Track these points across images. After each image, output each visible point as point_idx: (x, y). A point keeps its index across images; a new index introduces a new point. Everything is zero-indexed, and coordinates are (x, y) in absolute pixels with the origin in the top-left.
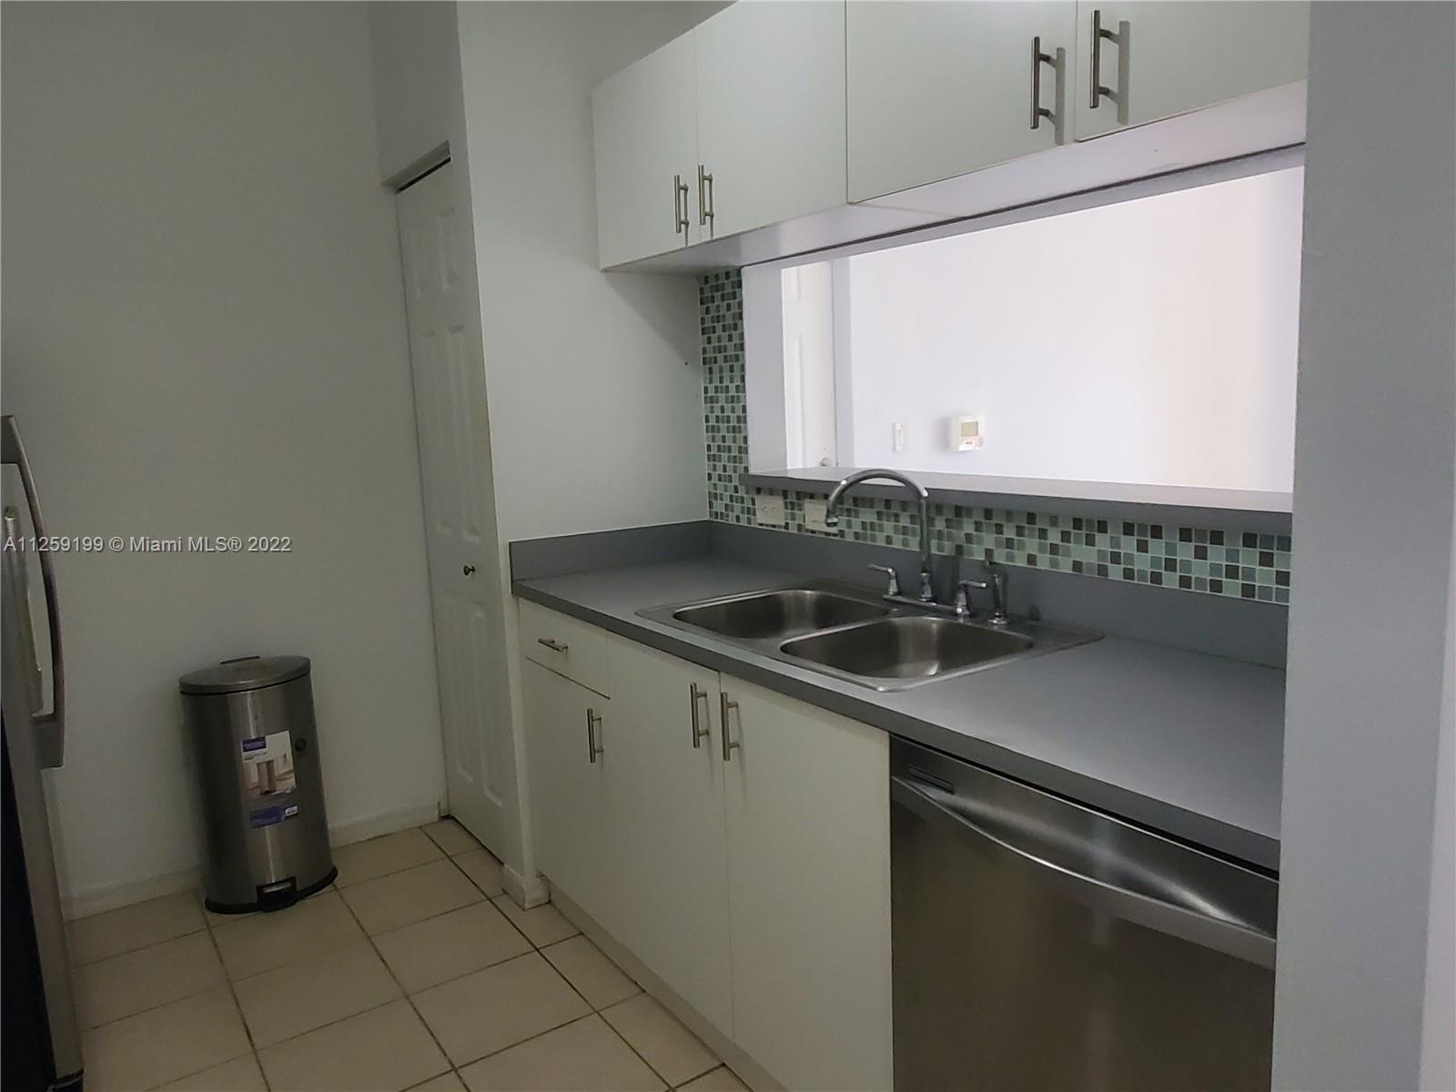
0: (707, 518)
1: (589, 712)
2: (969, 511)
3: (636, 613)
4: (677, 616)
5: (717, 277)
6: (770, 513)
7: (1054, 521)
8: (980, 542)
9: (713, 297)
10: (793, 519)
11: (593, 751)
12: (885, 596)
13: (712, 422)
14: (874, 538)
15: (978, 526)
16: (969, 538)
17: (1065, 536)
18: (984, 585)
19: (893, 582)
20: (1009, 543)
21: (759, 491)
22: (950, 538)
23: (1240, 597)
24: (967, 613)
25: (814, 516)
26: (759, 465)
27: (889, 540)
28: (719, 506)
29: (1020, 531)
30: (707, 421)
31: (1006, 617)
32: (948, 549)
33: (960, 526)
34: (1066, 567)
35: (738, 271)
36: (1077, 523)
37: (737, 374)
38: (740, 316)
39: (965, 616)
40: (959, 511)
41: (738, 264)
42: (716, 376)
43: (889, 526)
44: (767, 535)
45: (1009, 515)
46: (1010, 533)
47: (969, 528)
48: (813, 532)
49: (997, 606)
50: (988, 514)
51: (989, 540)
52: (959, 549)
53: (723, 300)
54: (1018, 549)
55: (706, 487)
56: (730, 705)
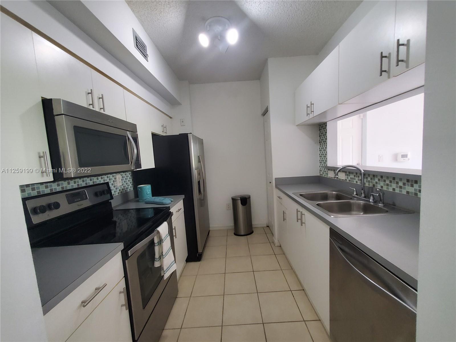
0: (319, 175)
1: (284, 211)
2: (377, 176)
3: (292, 193)
4: (301, 195)
5: (322, 124)
6: (331, 175)
7: (401, 180)
8: (379, 184)
9: (321, 129)
12: (353, 195)
13: (321, 155)
14: (353, 181)
15: (379, 180)
16: (376, 183)
18: (377, 195)
20: (388, 185)
21: (329, 170)
22: (372, 182)
24: (373, 201)
25: (342, 176)
26: (330, 164)
27: (357, 182)
28: (321, 173)
29: (391, 182)
30: (320, 155)
31: (382, 203)
32: (371, 185)
33: (374, 180)
34: (404, 192)
35: (326, 123)
36: (408, 181)
37: (325, 145)
38: (326, 132)
39: (372, 202)
40: (374, 176)
41: (326, 121)
42: (321, 145)
44: (331, 179)
45: (388, 178)
46: (388, 182)
47: (377, 180)
48: (340, 179)
49: (381, 200)
50: (382, 177)
51: (382, 184)
52: (374, 185)
53: (323, 129)
54: (390, 186)
55: (319, 168)
56: (303, 214)
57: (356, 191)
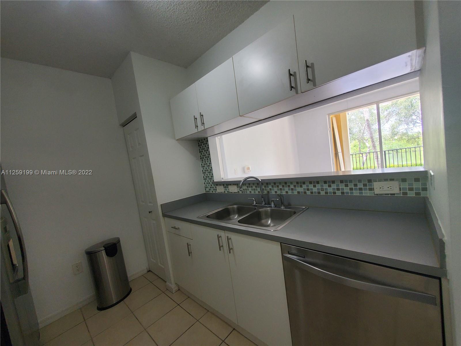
0: (205, 192)
1: (187, 244)
2: (270, 184)
3: (197, 218)
4: (207, 217)
5: (202, 140)
6: (220, 190)
7: (291, 183)
8: (273, 190)
9: (201, 144)
10: (226, 190)
11: (189, 253)
12: (253, 205)
13: (204, 171)
15: (273, 186)
16: (270, 189)
17: (295, 186)
18: (278, 199)
19: (255, 201)
20: (281, 189)
21: (217, 185)
22: (266, 190)
23: (341, 195)
24: (274, 206)
25: (233, 189)
26: (216, 179)
28: (207, 189)
29: (283, 186)
30: (203, 171)
31: (284, 206)
32: (265, 192)
33: (268, 187)
34: (296, 193)
35: (207, 138)
36: (297, 183)
37: (209, 160)
38: (209, 148)
40: (267, 184)
41: (206, 136)
42: (204, 161)
43: (250, 189)
44: (220, 194)
45: (280, 183)
46: (281, 187)
47: (270, 187)
48: (231, 192)
49: (282, 203)
50: (275, 183)
51: (276, 189)
52: (268, 192)
53: (204, 145)
54: (283, 190)
55: (204, 185)
56: (229, 239)
57: (255, 200)
